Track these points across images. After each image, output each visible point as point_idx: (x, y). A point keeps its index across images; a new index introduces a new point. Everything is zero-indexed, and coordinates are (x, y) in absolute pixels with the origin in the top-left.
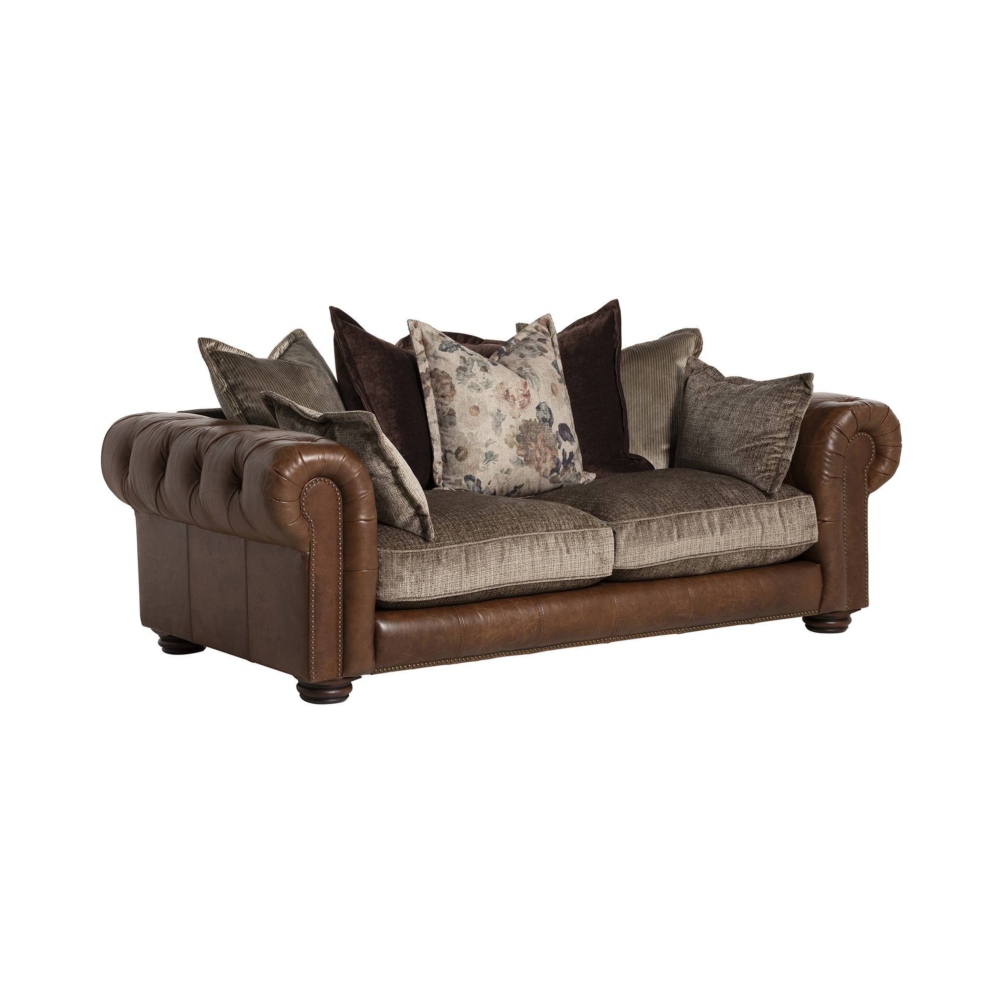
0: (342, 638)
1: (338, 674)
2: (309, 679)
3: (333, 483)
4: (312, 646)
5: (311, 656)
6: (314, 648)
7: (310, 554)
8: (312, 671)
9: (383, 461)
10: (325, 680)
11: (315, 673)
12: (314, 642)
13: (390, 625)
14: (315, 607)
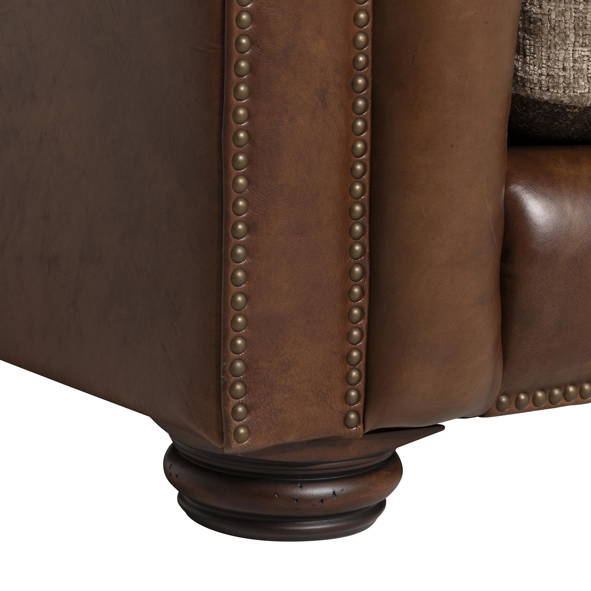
0: (365, 259)
1: (346, 417)
2: (221, 436)
4: (233, 289)
5: (232, 334)
6: (247, 298)
8: (233, 402)
10: (291, 439)
11: (248, 409)
12: (247, 275)
13: (568, 207)
14: (250, 116)
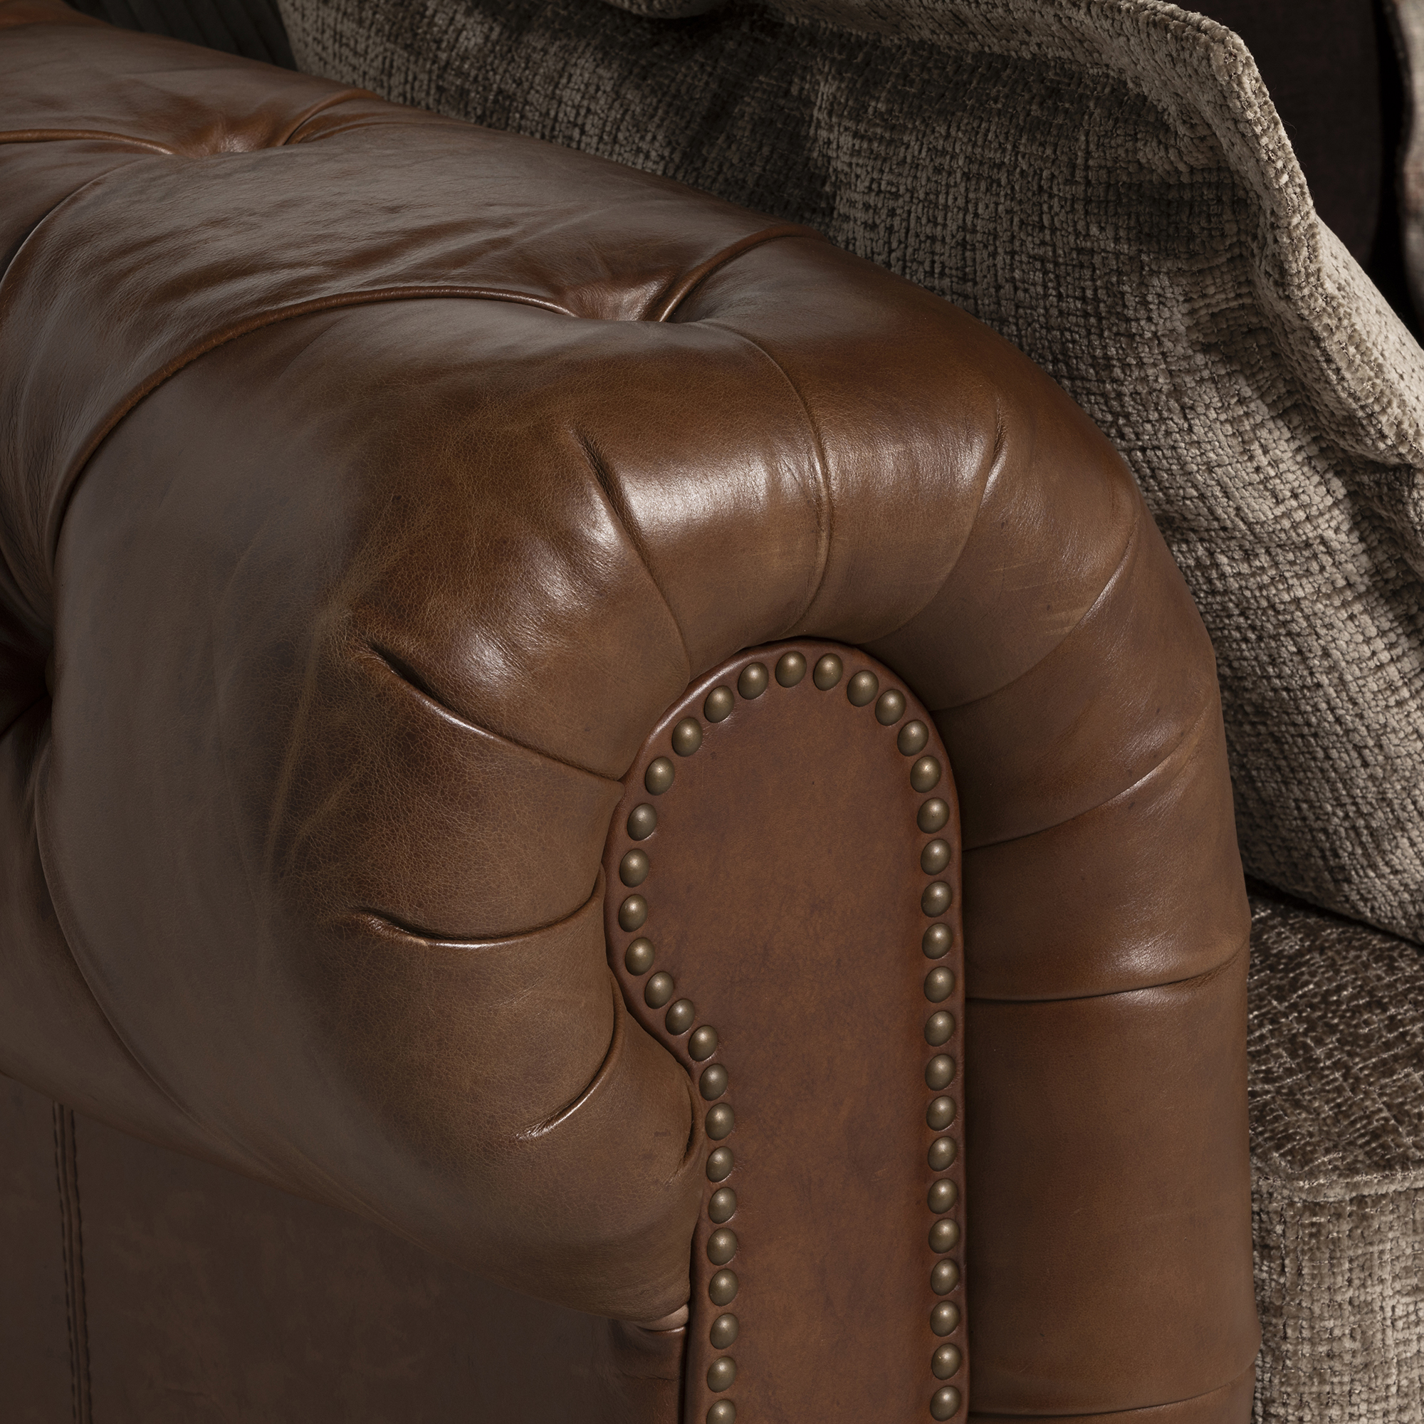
3: (886, 679)
7: (688, 1325)
9: (1282, 414)
